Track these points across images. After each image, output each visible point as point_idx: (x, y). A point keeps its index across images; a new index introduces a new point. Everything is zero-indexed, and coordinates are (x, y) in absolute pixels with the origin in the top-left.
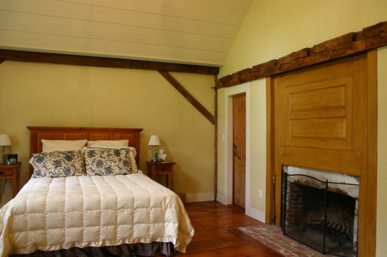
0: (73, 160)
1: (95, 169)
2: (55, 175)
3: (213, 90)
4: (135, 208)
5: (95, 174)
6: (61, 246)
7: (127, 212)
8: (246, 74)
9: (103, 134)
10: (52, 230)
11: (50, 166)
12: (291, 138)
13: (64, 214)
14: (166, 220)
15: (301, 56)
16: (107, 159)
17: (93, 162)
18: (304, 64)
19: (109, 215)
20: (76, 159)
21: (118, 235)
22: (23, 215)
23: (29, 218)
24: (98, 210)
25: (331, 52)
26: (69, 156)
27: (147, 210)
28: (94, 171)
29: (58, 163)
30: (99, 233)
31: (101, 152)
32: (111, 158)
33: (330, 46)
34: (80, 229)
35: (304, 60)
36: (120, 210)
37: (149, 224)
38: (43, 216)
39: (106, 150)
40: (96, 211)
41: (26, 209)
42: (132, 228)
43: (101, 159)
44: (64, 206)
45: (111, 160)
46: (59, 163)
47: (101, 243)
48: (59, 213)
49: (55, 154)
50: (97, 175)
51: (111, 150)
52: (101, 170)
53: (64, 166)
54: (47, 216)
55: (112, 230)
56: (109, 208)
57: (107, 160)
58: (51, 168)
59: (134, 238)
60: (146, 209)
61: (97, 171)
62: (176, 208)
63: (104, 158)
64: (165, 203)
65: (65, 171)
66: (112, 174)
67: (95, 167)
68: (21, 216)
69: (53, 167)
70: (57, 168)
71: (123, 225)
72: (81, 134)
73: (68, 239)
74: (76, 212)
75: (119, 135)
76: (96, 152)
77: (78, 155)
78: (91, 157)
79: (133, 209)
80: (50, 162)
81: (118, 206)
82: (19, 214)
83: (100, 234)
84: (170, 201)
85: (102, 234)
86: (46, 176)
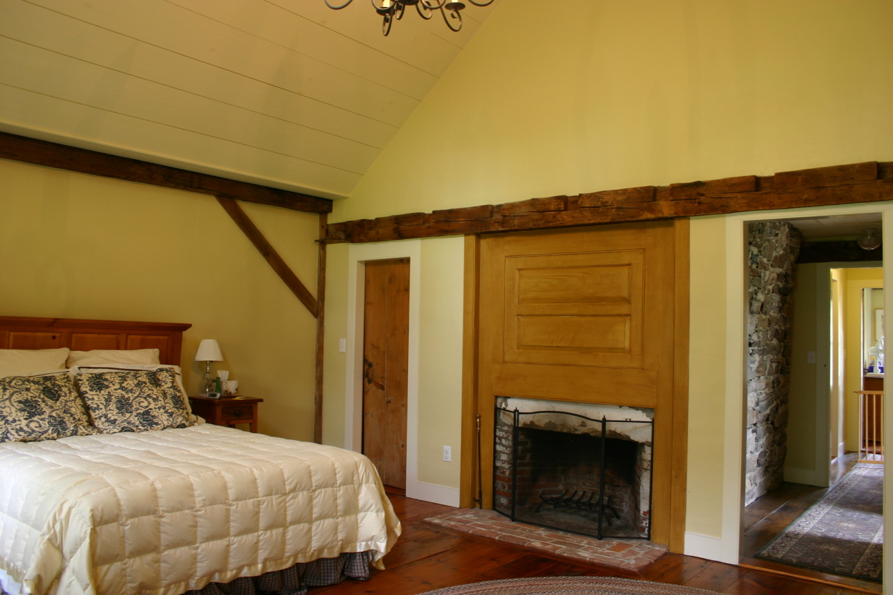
0: (62, 397)
1: (116, 417)
2: (33, 435)
3: (316, 247)
4: (314, 488)
5: (120, 429)
6: (187, 585)
7: (301, 497)
8: (415, 223)
9: (102, 336)
10: (172, 551)
11: (14, 415)
12: (518, 348)
13: (196, 513)
14: (362, 508)
15: (552, 207)
16: (137, 393)
17: (108, 400)
18: (559, 222)
19: (275, 508)
20: (68, 395)
21: (288, 547)
22: (115, 524)
23: (130, 528)
24: (255, 499)
25: (614, 211)
26: (50, 389)
27: (333, 491)
28: (114, 422)
29: (32, 406)
30: (258, 547)
31: (120, 379)
32: (147, 392)
33: (611, 200)
34: (224, 542)
35: (559, 216)
36: (291, 496)
37: (337, 518)
38: (156, 521)
39: (128, 373)
40: (252, 500)
41: (120, 511)
42: (310, 530)
43: (124, 393)
44: (193, 496)
45: (146, 394)
46: (35, 407)
47: (260, 566)
48: (187, 511)
49: (13, 384)
50: (125, 431)
51: (140, 372)
52: (131, 419)
53: (48, 412)
54: (164, 520)
55: (279, 538)
56: (273, 493)
57: (138, 396)
58: (17, 419)
59: (313, 549)
60: (331, 488)
61: (122, 422)
62: (375, 484)
63: (131, 391)
64: (359, 476)
65: (55, 426)
66: (157, 427)
67: (115, 413)
68: (112, 527)
69: (22, 416)
70: (33, 419)
71: (295, 526)
72: (52, 334)
73: (202, 568)
74: (217, 506)
75: (139, 337)
76: (108, 377)
77: (67, 385)
78: (100, 389)
79: (311, 491)
80: (12, 405)
81: (288, 488)
82: (107, 522)
83: (260, 548)
84: (366, 471)
85: (263, 547)
86: (7, 438)
